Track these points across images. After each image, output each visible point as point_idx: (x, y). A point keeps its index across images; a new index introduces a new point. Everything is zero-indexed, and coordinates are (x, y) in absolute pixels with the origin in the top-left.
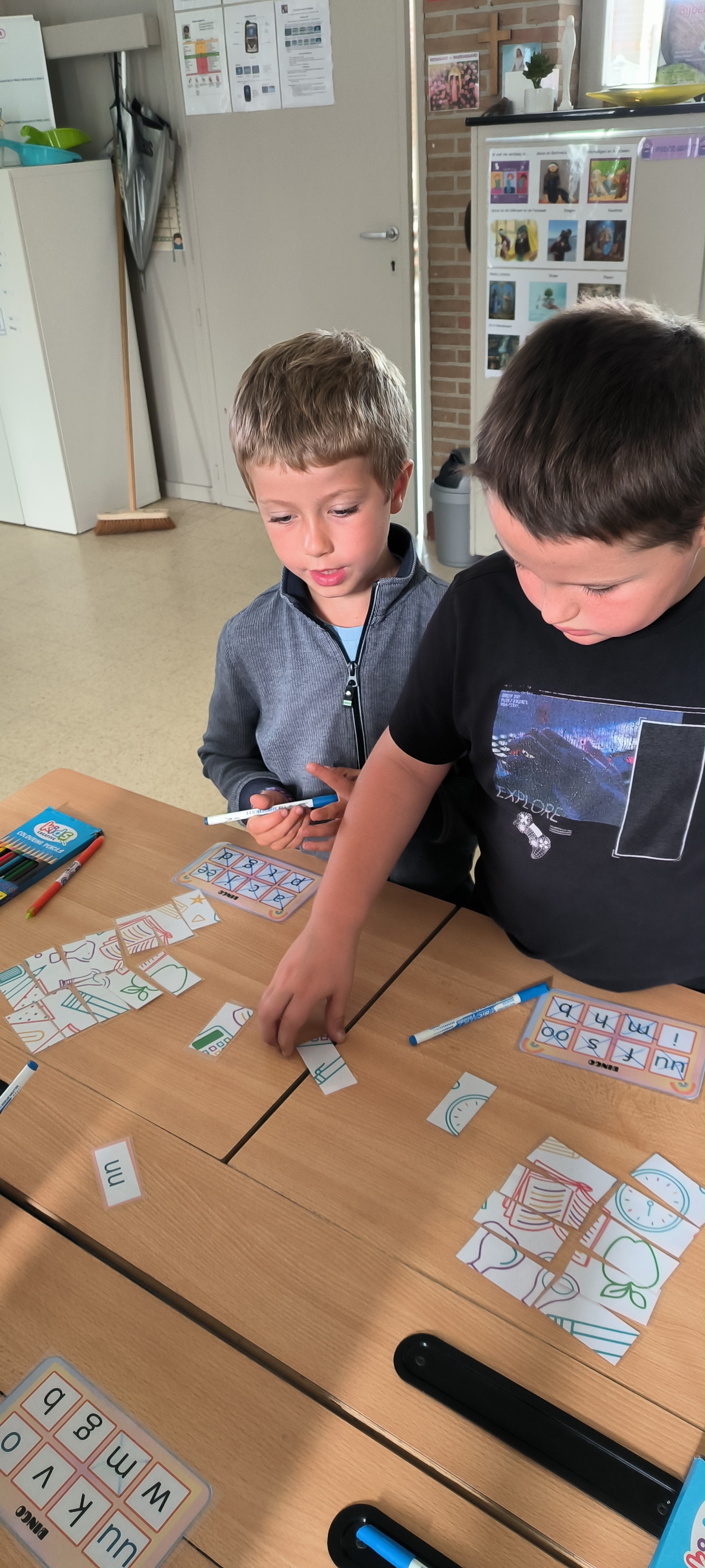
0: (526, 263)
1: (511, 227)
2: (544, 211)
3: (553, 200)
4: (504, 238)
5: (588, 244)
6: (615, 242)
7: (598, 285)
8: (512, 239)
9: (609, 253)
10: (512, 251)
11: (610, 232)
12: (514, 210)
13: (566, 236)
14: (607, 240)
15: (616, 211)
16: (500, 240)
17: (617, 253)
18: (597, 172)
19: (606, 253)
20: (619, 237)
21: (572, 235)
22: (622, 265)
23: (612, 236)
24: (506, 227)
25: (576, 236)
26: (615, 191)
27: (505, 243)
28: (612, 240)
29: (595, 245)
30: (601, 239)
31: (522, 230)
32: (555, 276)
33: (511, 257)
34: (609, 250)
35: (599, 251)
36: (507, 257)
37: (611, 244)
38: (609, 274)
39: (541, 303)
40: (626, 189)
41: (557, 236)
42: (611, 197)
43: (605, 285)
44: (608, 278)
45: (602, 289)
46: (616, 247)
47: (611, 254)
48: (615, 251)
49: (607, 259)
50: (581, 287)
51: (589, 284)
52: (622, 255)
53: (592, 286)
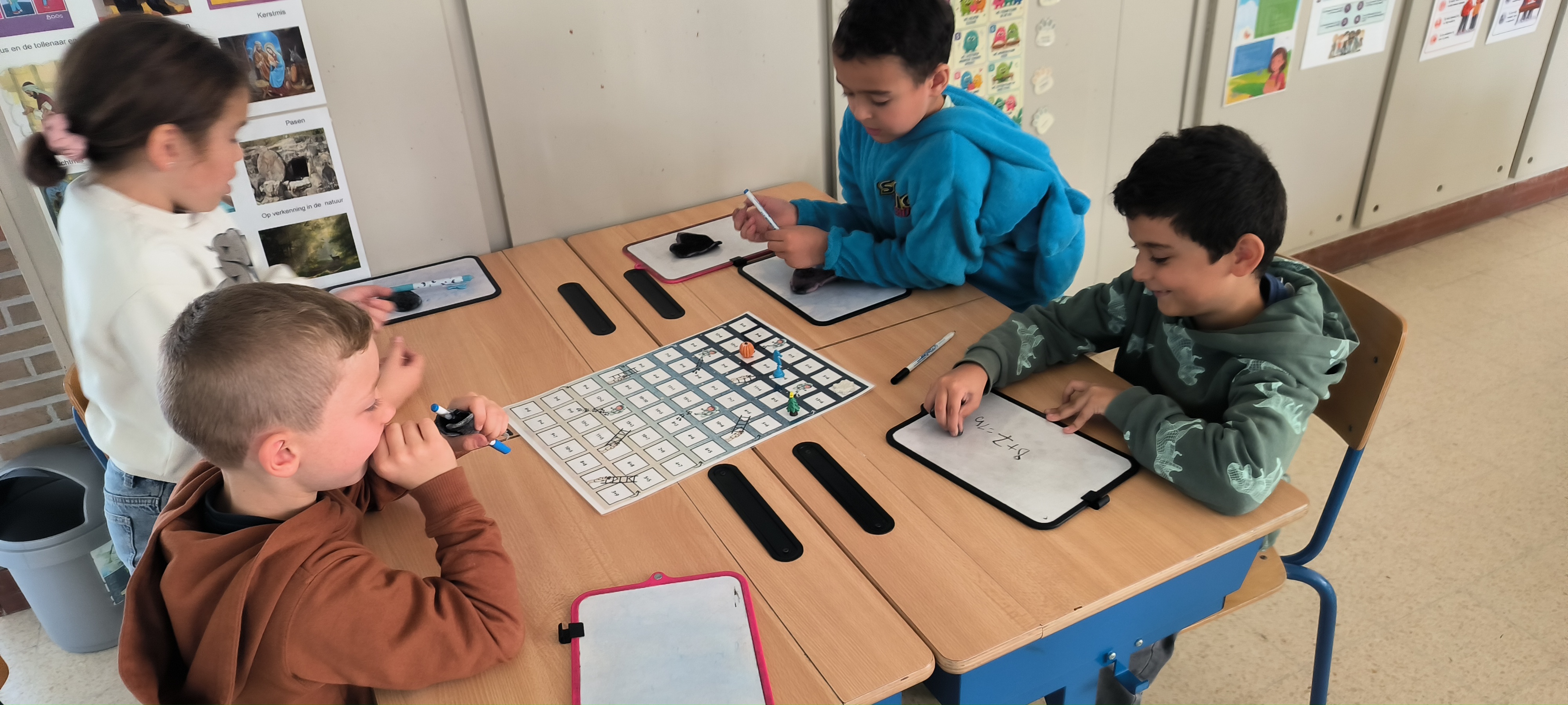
4: (42, 99)
6: (288, 62)
7: (280, 138)
9: (283, 85)
11: (274, 51)
12: (44, 45)
14: (272, 63)
15: (271, 14)
16: (33, 102)
17: (298, 81)
19: (277, 85)
20: (294, 55)
22: (317, 96)
23: (280, 56)
24: (38, 79)
28: (282, 62)
29: (250, 75)
30: (259, 64)
34: (282, 79)
35: (262, 84)
37: (283, 68)
38: (296, 116)
43: (289, 136)
44: (292, 123)
45: (290, 143)
46: (293, 73)
47: (287, 84)
48: (294, 79)
49: (281, 95)
50: (248, 148)
51: (260, 140)
52: (309, 81)
53: (266, 142)
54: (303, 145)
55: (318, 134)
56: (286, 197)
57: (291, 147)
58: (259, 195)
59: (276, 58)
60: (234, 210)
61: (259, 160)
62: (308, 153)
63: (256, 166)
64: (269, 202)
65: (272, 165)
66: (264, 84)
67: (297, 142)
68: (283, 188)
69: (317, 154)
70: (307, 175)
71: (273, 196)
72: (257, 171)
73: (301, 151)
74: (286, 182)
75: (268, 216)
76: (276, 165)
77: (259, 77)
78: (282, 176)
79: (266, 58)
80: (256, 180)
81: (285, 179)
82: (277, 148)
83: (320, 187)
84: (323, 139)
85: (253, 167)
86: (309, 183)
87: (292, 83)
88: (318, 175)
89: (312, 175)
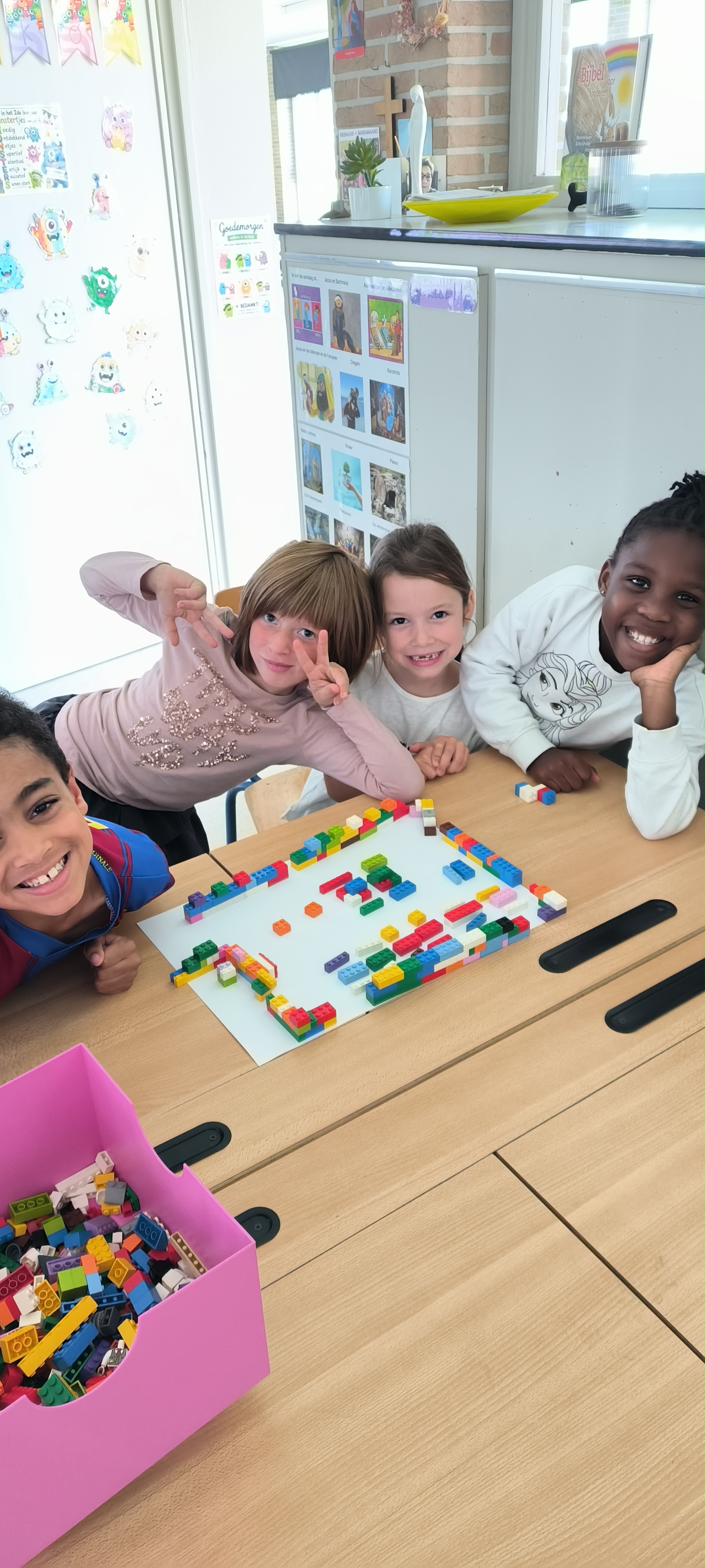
0: (326, 424)
1: (312, 375)
2: (335, 358)
3: (341, 347)
4: (308, 387)
5: (374, 412)
6: (396, 415)
7: (387, 470)
8: (314, 388)
9: (392, 430)
10: (315, 406)
11: (390, 399)
12: (313, 352)
13: (354, 395)
14: (389, 411)
15: (394, 372)
16: (305, 388)
17: (399, 431)
18: (375, 314)
19: (389, 428)
20: (399, 409)
21: (360, 396)
22: (406, 449)
23: (394, 407)
24: (308, 374)
25: (362, 399)
26: (391, 344)
27: (308, 391)
28: (393, 412)
29: (379, 414)
30: (384, 408)
31: (321, 379)
32: (350, 448)
33: (315, 414)
34: (391, 425)
35: (382, 424)
36: (312, 412)
38: (396, 458)
39: (342, 479)
40: (401, 344)
41: (347, 394)
42: (387, 353)
43: (392, 471)
44: (393, 462)
45: (390, 477)
46: (397, 423)
47: (394, 430)
48: (397, 429)
49: (390, 437)
50: (373, 469)
51: (378, 466)
52: (404, 436)
53: (381, 469)
54: (394, 483)
55: (403, 477)
56: (384, 518)
57: (390, 480)
58: (374, 507)
59: (391, 409)
60: (361, 509)
61: (376, 480)
62: (397, 492)
63: (374, 483)
64: (376, 515)
65: (381, 488)
66: (384, 425)
67: (393, 478)
68: (383, 509)
69: (400, 494)
70: (394, 507)
71: (379, 512)
72: (374, 489)
73: (394, 486)
74: (385, 506)
75: (375, 525)
76: (382, 489)
77: (383, 419)
78: (384, 499)
79: (387, 405)
80: (373, 494)
81: (385, 503)
82: (384, 477)
83: (398, 521)
84: (403, 483)
85: (373, 484)
86: (394, 513)
87: (395, 430)
88: (399, 511)
89: (396, 509)
